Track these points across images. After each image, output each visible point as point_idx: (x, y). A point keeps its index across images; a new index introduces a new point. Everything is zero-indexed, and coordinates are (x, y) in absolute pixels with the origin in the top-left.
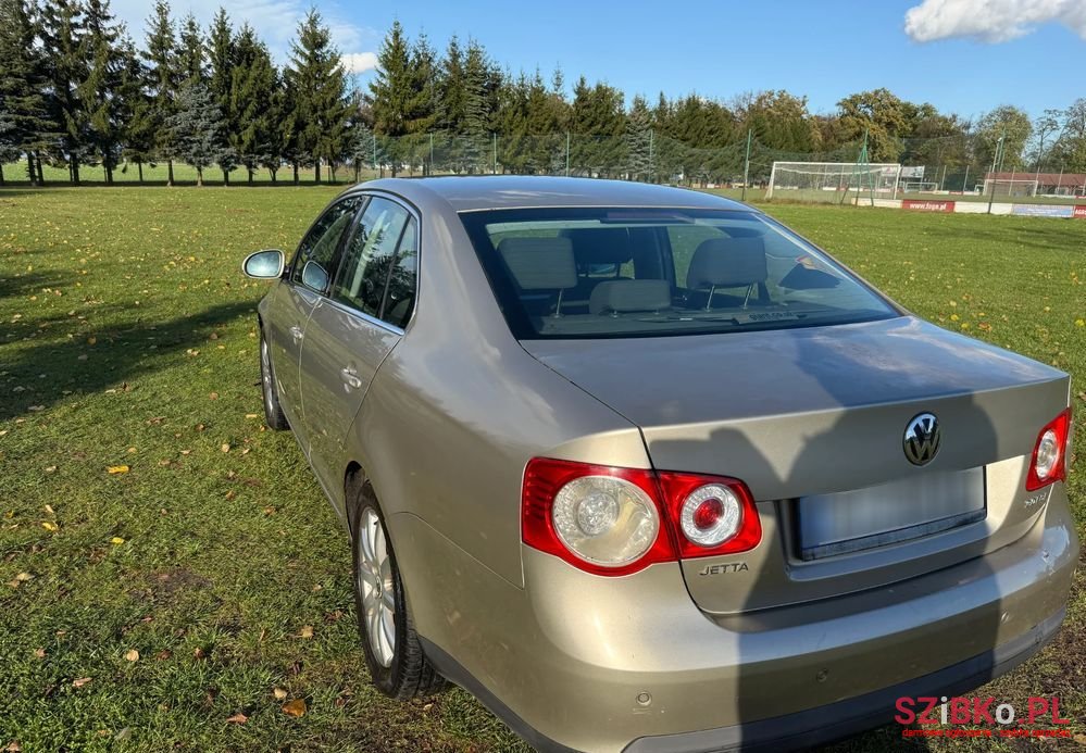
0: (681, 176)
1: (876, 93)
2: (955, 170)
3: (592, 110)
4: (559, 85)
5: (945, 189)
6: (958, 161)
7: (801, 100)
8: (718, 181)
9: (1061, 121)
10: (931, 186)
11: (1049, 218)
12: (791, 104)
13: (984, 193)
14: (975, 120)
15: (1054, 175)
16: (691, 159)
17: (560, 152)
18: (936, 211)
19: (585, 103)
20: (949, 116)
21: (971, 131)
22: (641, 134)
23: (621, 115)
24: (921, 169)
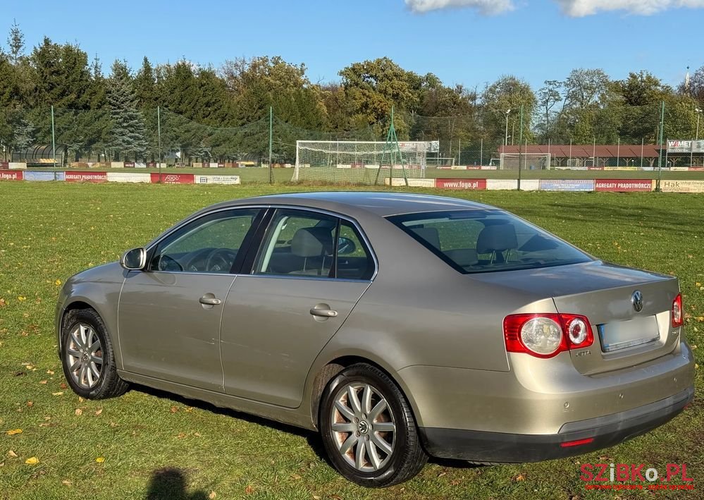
0: (179, 154)
1: (379, 62)
2: (468, 143)
3: (63, 77)
4: (18, 47)
5: (461, 164)
6: (469, 134)
7: (299, 68)
8: (221, 159)
9: (562, 90)
10: (446, 161)
11: (573, 192)
12: (289, 72)
13: (502, 167)
14: (481, 91)
15: (564, 147)
16: (188, 135)
17: (26, 125)
18: (469, 190)
19: (53, 69)
20: (454, 87)
21: (478, 102)
22: (124, 106)
23: (100, 82)
24: (436, 144)
